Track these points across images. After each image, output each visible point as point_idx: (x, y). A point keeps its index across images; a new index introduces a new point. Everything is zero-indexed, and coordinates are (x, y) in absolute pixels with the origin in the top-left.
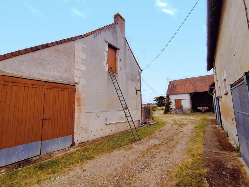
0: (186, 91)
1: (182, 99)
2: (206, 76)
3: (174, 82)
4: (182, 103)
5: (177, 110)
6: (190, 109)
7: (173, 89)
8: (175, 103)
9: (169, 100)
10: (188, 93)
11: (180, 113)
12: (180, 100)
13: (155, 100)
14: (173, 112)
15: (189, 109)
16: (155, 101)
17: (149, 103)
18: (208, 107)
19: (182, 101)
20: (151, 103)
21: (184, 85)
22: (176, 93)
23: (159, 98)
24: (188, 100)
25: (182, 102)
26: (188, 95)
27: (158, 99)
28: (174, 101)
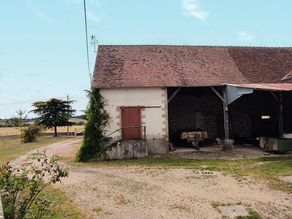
0: (156, 79)
1: (144, 107)
2: (198, 47)
3: (114, 50)
4: (143, 120)
5: (131, 146)
6: (167, 139)
7: (113, 69)
8: (119, 120)
9: (101, 106)
10: (163, 88)
11: (138, 155)
12: (139, 109)
13: (37, 108)
14: (117, 153)
15: (164, 140)
16: (36, 111)
17: (17, 116)
18: (206, 133)
19: (143, 113)
20: (23, 117)
21: (147, 63)
22: (125, 83)
23: (48, 103)
24: (163, 109)
25: (144, 117)
26: (162, 95)
27: (44, 106)
28: (118, 113)
